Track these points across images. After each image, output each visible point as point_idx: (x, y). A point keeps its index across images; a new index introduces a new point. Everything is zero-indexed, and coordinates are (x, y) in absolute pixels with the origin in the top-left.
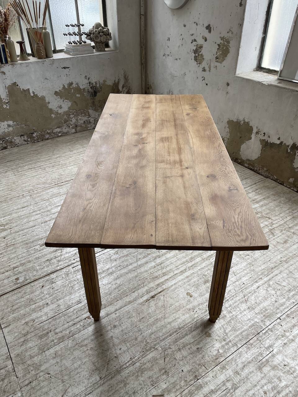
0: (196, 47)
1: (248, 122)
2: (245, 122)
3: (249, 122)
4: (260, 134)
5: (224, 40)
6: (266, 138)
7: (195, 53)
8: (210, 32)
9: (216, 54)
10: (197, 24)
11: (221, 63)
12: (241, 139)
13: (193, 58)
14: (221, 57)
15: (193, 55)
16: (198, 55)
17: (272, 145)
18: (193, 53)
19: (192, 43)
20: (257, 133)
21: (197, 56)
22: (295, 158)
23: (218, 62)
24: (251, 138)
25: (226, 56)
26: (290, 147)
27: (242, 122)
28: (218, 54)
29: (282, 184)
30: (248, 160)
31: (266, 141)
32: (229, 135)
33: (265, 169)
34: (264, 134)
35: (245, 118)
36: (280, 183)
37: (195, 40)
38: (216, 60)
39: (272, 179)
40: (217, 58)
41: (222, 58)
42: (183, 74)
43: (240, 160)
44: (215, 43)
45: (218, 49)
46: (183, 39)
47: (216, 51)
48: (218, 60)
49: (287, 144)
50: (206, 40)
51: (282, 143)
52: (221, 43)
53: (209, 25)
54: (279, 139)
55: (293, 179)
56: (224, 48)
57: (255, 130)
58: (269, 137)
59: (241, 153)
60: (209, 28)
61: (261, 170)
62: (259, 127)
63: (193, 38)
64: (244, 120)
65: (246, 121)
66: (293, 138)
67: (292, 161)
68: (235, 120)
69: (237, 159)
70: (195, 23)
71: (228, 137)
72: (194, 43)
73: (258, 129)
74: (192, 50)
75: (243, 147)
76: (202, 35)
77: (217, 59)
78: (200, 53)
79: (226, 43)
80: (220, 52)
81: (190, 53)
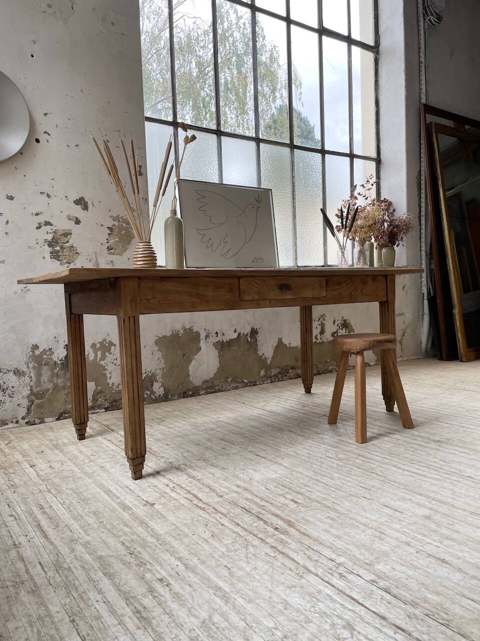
0: (52, 234)
1: (190, 329)
2: (185, 330)
3: (192, 327)
4: (210, 337)
5: (120, 220)
6: (220, 338)
7: (49, 246)
8: (86, 208)
9: (108, 242)
10: (48, 196)
11: (120, 254)
12: (185, 357)
13: (48, 256)
14: (118, 246)
15: (48, 250)
16: (62, 248)
17: (230, 343)
18: (46, 246)
19: (37, 228)
20: (207, 337)
21: (58, 251)
22: (257, 345)
23: (113, 254)
24: (200, 349)
25: (129, 243)
26: (249, 334)
27: (182, 331)
28: (112, 241)
29: (255, 385)
30: (205, 382)
31: (221, 341)
32: (163, 361)
33: (230, 380)
34: (217, 333)
35: (184, 323)
36: (253, 385)
37: (48, 223)
38: (110, 251)
39: (242, 387)
40: (109, 248)
41: (121, 248)
42: (19, 291)
43: (190, 390)
44: (102, 225)
45: (109, 234)
46: (7, 222)
47: (107, 237)
48: (113, 251)
49: (246, 333)
50: (78, 222)
51: (239, 334)
52: (114, 225)
53: (82, 199)
54: (235, 331)
55: (264, 370)
56: (123, 232)
57: (203, 335)
58: (223, 334)
59: (191, 378)
60: (81, 202)
61: (224, 386)
62: (207, 329)
63: (41, 219)
64: (184, 328)
65: (187, 327)
66: (249, 323)
67: (256, 350)
68: (169, 334)
69: (185, 393)
70: (41, 193)
71: (162, 365)
72: (48, 228)
73: (207, 331)
74: (41, 242)
75: (191, 368)
76: (66, 214)
77: (112, 249)
78: (67, 245)
79: (124, 224)
80: (115, 238)
81: (38, 246)
